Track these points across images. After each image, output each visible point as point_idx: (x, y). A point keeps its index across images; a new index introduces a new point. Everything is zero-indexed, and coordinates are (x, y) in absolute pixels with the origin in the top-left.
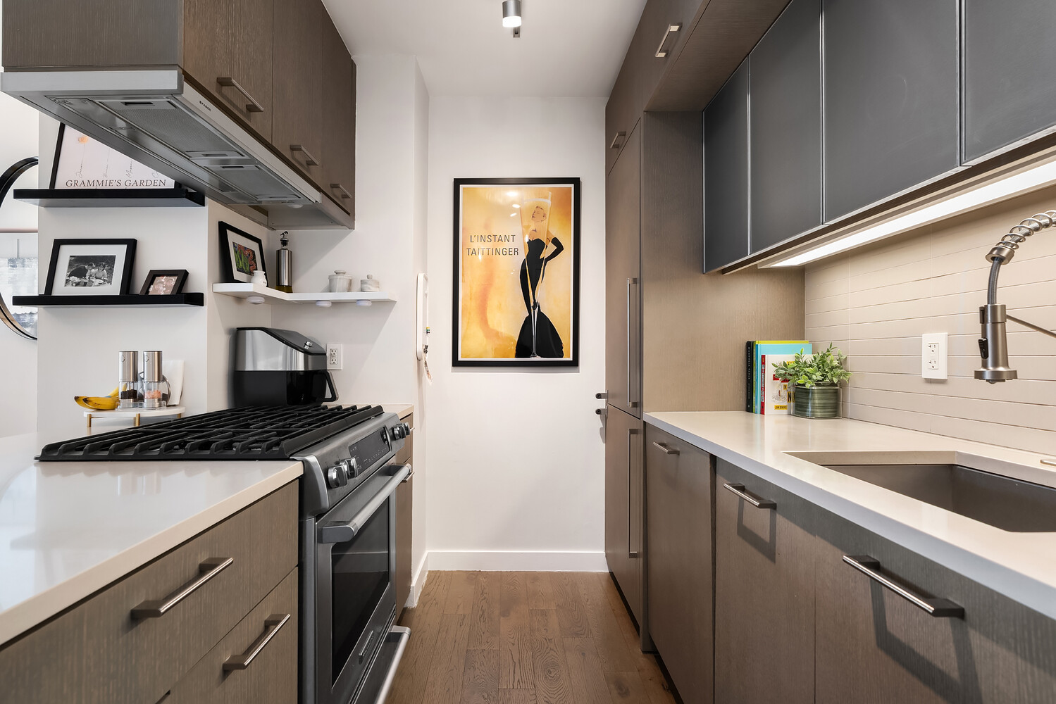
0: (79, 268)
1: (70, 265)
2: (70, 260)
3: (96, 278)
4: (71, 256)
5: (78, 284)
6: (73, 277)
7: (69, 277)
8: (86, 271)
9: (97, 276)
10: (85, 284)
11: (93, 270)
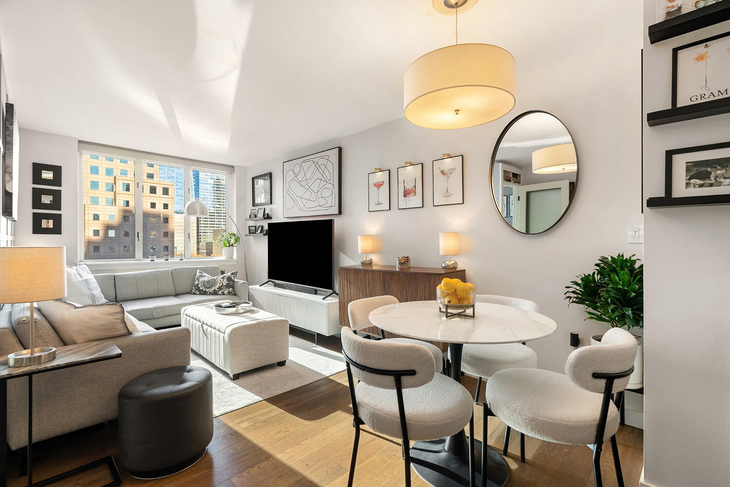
0: (699, 171)
1: (688, 170)
2: (687, 166)
3: (725, 178)
4: (687, 163)
5: (701, 186)
6: (694, 180)
7: (689, 179)
8: (710, 173)
9: (725, 176)
10: (711, 185)
11: (719, 172)
